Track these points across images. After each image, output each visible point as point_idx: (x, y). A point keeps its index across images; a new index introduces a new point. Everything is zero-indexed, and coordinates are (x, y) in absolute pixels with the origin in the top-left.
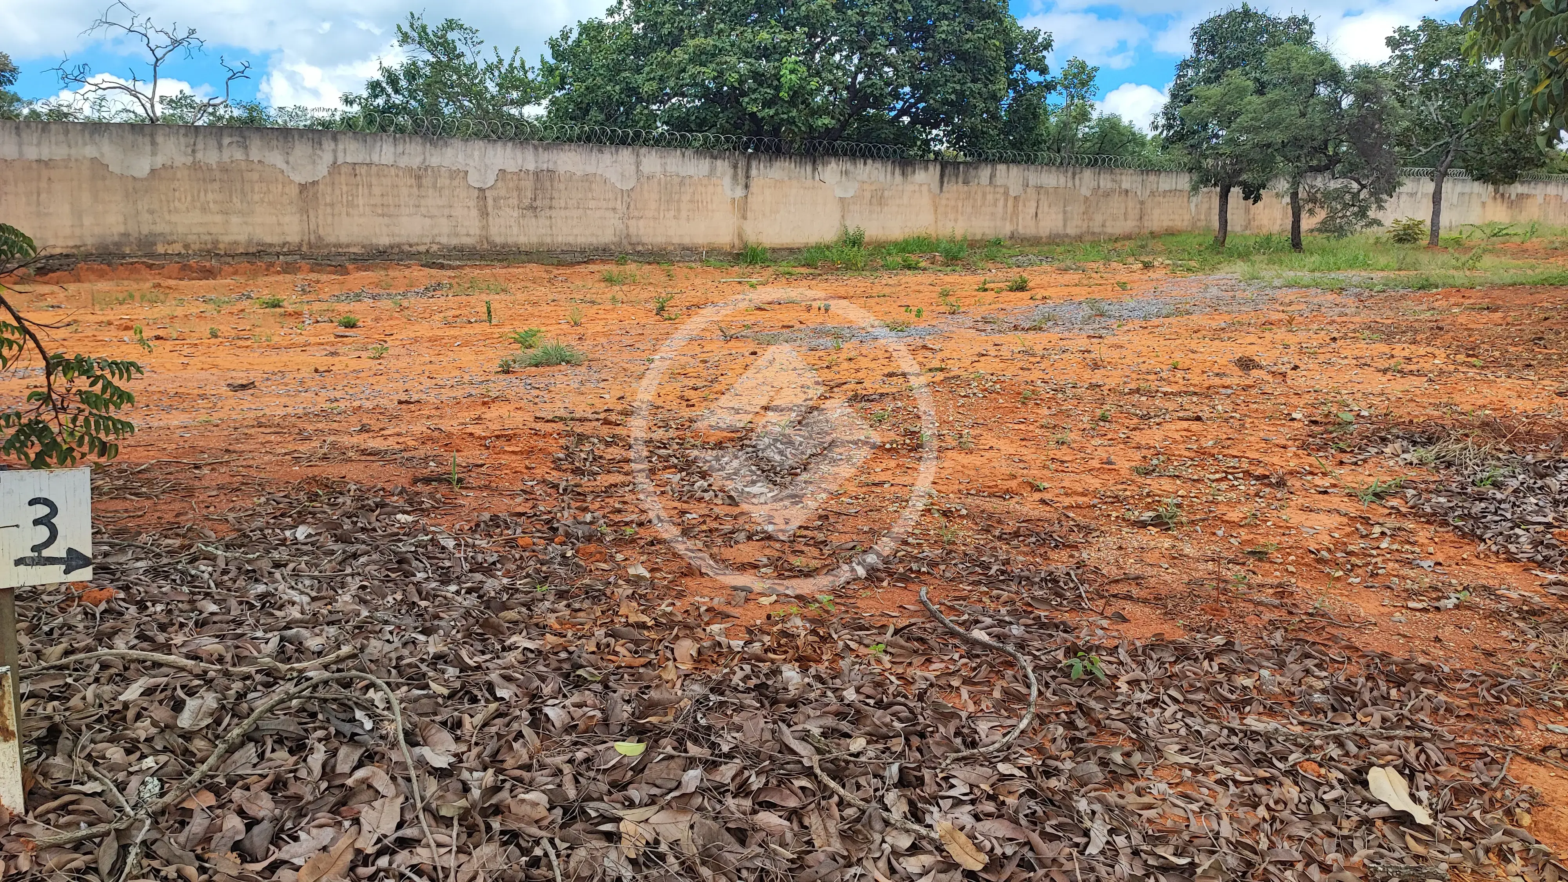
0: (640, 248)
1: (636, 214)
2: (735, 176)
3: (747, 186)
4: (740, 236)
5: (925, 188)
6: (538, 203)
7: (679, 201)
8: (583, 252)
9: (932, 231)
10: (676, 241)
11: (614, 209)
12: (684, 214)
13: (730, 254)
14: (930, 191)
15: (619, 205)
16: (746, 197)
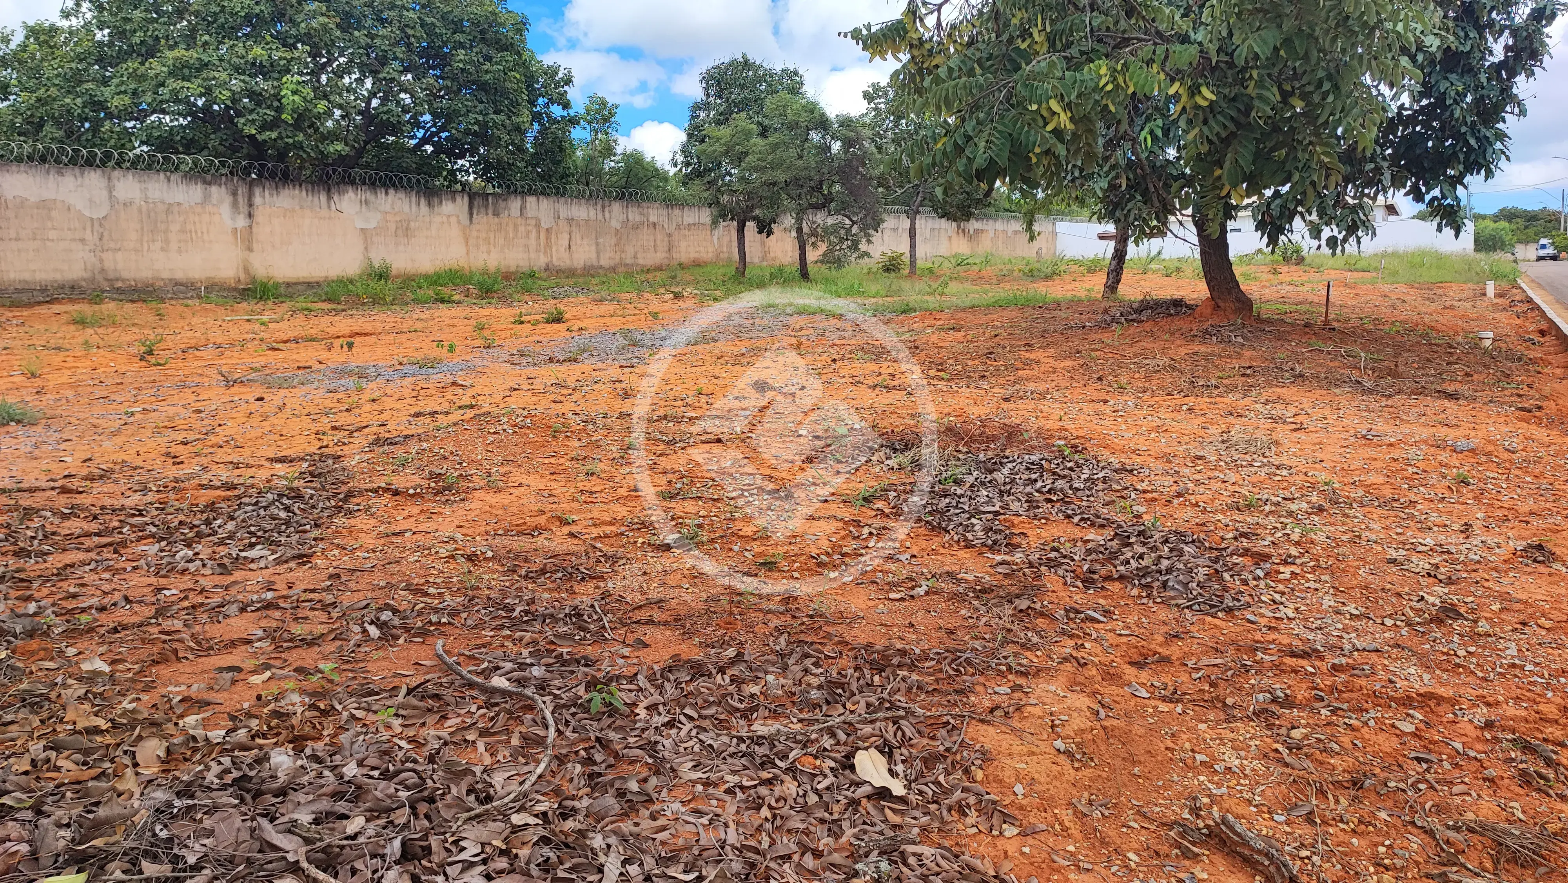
0: (119, 284)
1: (112, 245)
2: (235, 205)
3: (250, 215)
4: (246, 270)
5: (453, 220)
7: (166, 231)
8: (44, 290)
9: (464, 263)
10: (166, 275)
11: (82, 240)
12: (174, 246)
13: (235, 289)
14: (459, 222)
15: (88, 235)
16: (250, 227)
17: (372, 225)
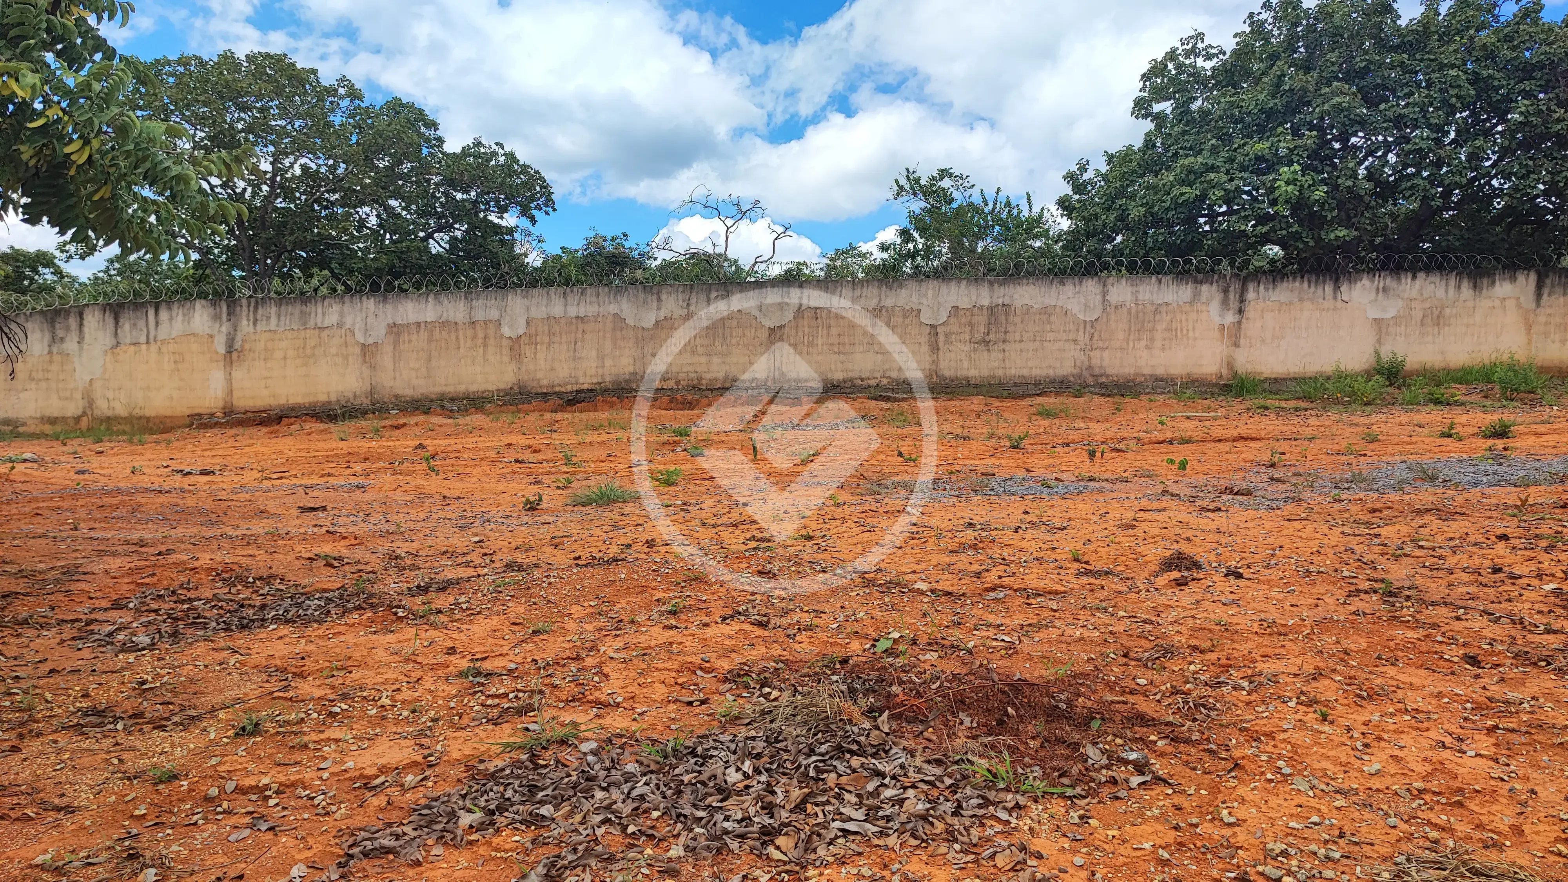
0: (1104, 380)
1: (1101, 344)
2: (1225, 302)
3: (1240, 311)
4: (1230, 366)
5: (1511, 304)
6: (991, 337)
7: (1152, 330)
8: (1037, 384)
9: (1521, 356)
10: (1147, 371)
11: (1075, 341)
12: (1158, 344)
13: (1216, 385)
14: (1519, 306)
15: (1080, 336)
16: (1239, 322)
17: (1391, 313)
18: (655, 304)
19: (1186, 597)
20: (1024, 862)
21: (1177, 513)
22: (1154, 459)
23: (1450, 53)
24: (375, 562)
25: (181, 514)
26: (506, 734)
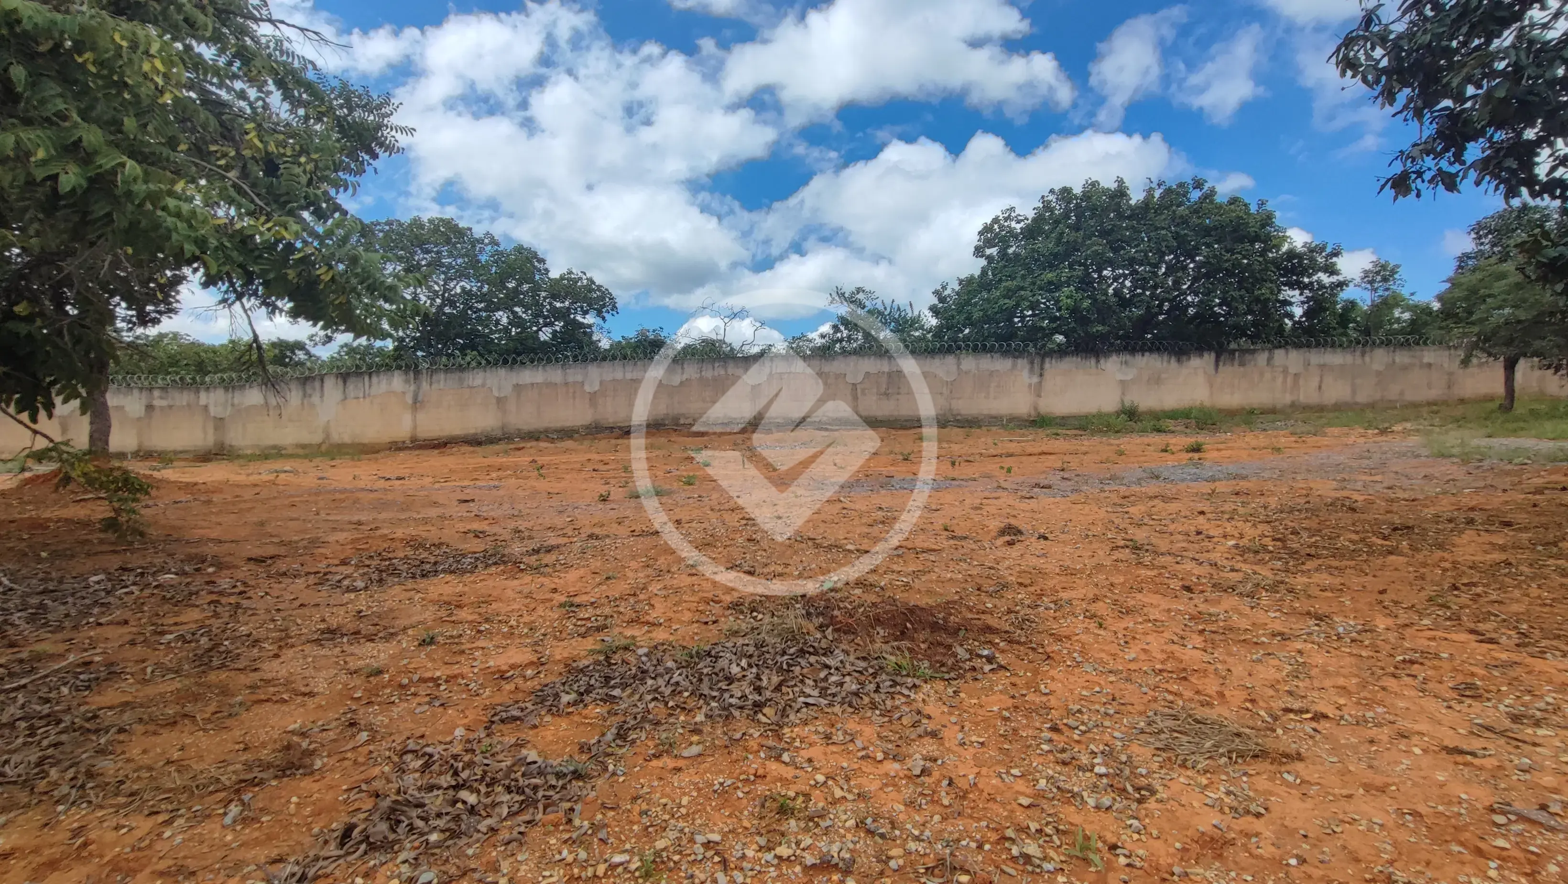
0: (958, 417)
1: (957, 396)
2: (1031, 371)
4: (1036, 409)
5: (1201, 371)
6: (890, 391)
7: (988, 387)
10: (986, 412)
11: (941, 393)
12: (992, 395)
13: (1027, 420)
15: (945, 390)
16: (1040, 382)
17: (1129, 377)
18: (680, 371)
19: (1014, 552)
20: (920, 721)
21: (1006, 499)
22: (992, 466)
23: (1162, 220)
24: (506, 535)
25: (382, 505)
26: (590, 643)
